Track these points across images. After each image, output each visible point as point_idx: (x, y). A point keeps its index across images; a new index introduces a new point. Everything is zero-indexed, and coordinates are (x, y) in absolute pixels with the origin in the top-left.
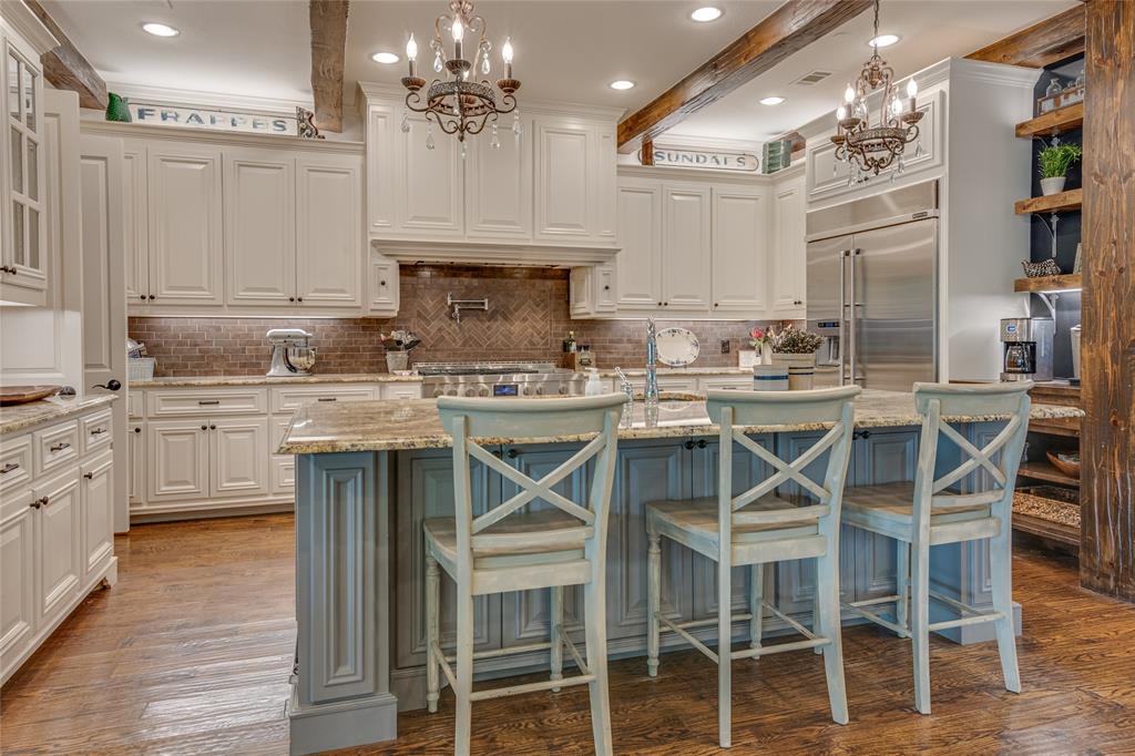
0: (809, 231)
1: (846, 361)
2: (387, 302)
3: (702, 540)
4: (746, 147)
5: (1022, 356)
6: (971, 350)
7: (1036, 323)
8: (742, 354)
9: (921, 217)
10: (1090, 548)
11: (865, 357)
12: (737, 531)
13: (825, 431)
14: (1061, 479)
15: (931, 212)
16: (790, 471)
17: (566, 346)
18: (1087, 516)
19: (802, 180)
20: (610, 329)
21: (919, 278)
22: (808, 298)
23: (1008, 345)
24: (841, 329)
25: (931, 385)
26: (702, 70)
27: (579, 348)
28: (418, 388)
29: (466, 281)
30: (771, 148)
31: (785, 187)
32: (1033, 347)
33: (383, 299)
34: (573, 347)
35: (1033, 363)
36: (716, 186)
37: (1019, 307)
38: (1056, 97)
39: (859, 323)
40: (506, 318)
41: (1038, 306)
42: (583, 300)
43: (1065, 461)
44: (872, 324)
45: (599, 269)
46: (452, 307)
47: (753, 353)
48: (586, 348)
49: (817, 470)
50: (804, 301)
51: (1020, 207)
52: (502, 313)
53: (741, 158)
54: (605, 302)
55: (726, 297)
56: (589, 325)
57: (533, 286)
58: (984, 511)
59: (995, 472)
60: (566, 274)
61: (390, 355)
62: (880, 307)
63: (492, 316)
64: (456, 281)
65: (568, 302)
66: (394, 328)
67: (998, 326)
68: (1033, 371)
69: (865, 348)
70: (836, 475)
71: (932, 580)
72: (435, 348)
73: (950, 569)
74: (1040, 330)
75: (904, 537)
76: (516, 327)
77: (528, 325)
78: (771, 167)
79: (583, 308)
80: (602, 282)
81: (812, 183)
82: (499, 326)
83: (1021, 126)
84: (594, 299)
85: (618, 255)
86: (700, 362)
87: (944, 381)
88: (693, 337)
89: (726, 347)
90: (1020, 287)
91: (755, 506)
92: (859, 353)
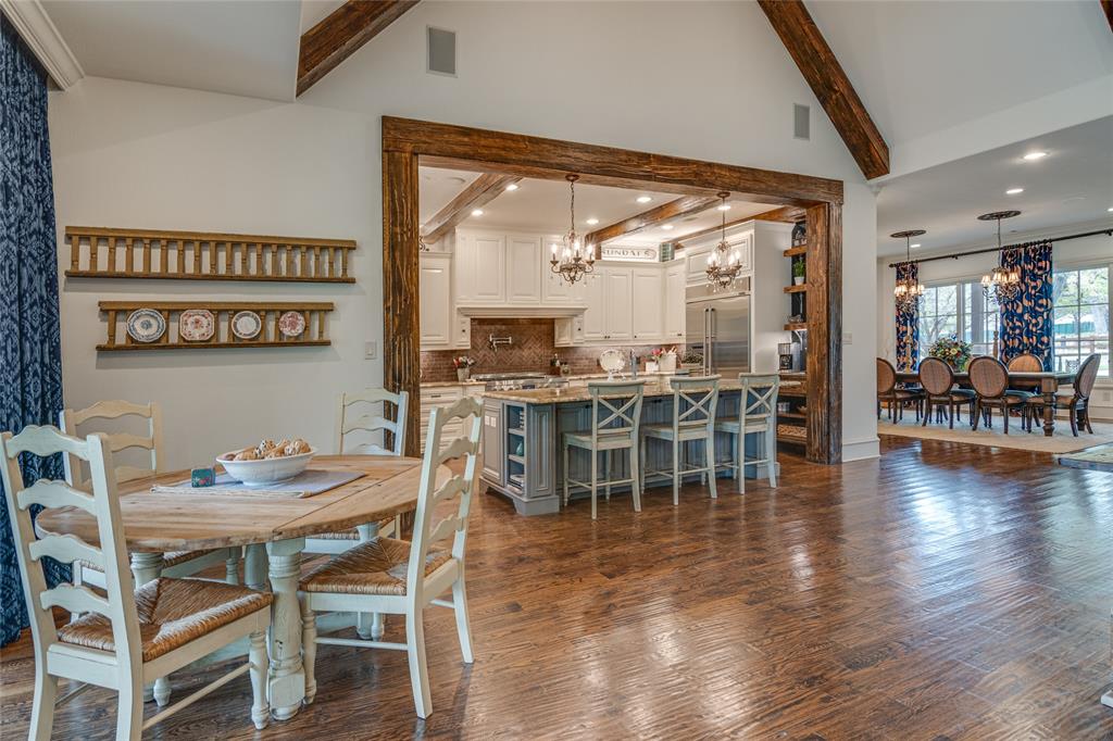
0: (687, 297)
1: (707, 367)
2: (463, 341)
3: (666, 434)
4: (650, 246)
5: (786, 361)
6: (765, 359)
7: (793, 346)
8: (647, 364)
9: (742, 294)
10: (810, 444)
11: (716, 364)
12: (680, 428)
13: (708, 392)
14: (800, 417)
15: (747, 292)
16: (697, 406)
17: (553, 363)
18: (809, 434)
19: (683, 267)
20: (575, 352)
21: (741, 320)
22: (687, 331)
23: (781, 356)
24: (704, 350)
25: (748, 374)
26: (637, 217)
27: (561, 364)
28: (484, 388)
29: (498, 327)
30: (664, 246)
31: (671, 270)
32: (792, 356)
33: (463, 339)
34: (558, 363)
35: (791, 364)
36: (635, 269)
37: (786, 338)
38: (800, 240)
39: (713, 344)
40: (520, 348)
41: (795, 338)
42: (564, 336)
43: (803, 409)
44: (719, 344)
45: (576, 319)
46: (492, 344)
47: (654, 364)
48: (566, 364)
49: (706, 406)
50: (684, 333)
51: (786, 290)
52: (518, 345)
53: (647, 251)
54: (578, 337)
55: (641, 332)
56: (566, 350)
57: (535, 329)
58: (764, 420)
59: (767, 406)
60: (551, 322)
61: (459, 371)
62: (724, 335)
63: (512, 347)
64: (493, 327)
65: (553, 338)
66: (459, 356)
67: (777, 347)
68: (791, 368)
69: (716, 359)
70: (713, 408)
71: (746, 456)
72: (482, 367)
73: (753, 451)
74: (794, 348)
75: (735, 431)
76: (526, 353)
77: (532, 352)
78: (664, 258)
79: (564, 340)
80: (577, 326)
81: (688, 272)
82: (516, 352)
83: (786, 252)
84: (572, 336)
85: (586, 312)
86: (624, 370)
87: (753, 372)
88: (621, 355)
89: (638, 361)
90: (787, 328)
91: (687, 419)
92: (713, 361)
